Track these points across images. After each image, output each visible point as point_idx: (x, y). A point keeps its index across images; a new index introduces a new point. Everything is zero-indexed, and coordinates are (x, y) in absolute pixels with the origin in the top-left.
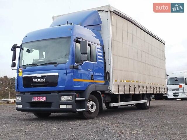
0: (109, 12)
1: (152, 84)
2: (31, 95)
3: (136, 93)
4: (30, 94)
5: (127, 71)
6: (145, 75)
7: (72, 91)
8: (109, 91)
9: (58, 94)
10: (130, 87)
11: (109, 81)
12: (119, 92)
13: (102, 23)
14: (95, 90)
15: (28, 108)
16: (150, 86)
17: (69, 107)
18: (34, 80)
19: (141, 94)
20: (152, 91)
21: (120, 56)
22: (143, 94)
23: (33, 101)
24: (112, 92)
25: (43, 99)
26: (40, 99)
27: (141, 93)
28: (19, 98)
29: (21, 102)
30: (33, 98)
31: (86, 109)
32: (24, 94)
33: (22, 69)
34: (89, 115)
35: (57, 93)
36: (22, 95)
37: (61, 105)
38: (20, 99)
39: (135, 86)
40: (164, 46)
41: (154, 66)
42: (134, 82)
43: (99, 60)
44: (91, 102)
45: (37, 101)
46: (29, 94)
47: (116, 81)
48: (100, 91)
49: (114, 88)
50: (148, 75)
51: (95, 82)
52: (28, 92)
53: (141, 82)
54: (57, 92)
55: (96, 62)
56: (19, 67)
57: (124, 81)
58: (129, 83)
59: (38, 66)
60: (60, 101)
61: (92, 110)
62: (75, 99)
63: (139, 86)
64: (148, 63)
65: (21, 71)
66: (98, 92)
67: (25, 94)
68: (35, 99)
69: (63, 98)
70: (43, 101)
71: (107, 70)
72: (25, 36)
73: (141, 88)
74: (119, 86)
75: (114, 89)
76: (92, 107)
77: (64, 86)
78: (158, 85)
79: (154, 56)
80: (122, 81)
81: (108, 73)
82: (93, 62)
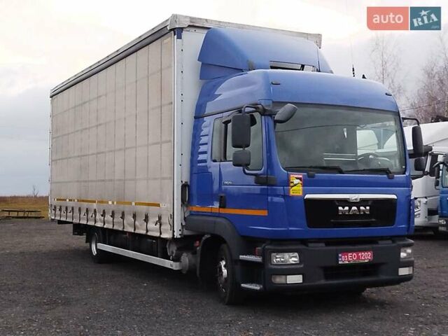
9: (393, 243)
18: (340, 208)
23: (340, 263)
26: (358, 257)
28: (292, 257)
30: (340, 255)
32: (307, 245)
33: (301, 176)
35: (390, 242)
36: (300, 247)
38: (296, 260)
45: (352, 262)
46: (323, 244)
52: (319, 240)
59: (341, 172)
65: (296, 181)
67: (310, 245)
68: (346, 259)
70: (366, 261)
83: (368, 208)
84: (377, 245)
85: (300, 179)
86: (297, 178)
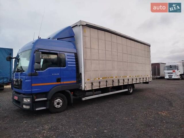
1: (134, 76)
3: (114, 86)
5: (104, 70)
6: (127, 70)
11: (82, 80)
12: (92, 88)
13: (75, 35)
16: (132, 78)
17: (28, 107)
19: (121, 85)
20: (134, 82)
21: (94, 60)
22: (124, 85)
23: (14, 98)
24: (84, 89)
30: (15, 96)
31: (47, 107)
35: (22, 95)
37: (23, 105)
39: (113, 80)
40: (150, 48)
41: (138, 63)
42: (112, 77)
43: (69, 65)
44: (58, 100)
47: (88, 80)
48: (69, 90)
49: (85, 86)
50: (130, 70)
51: (62, 83)
53: (121, 77)
55: (65, 67)
57: (99, 79)
58: (105, 80)
60: (23, 102)
61: (58, 106)
62: (34, 100)
63: (119, 80)
64: (131, 62)
66: (66, 91)
69: (24, 99)
70: (17, 100)
71: (80, 72)
73: (121, 81)
74: (92, 84)
75: (85, 87)
76: (58, 104)
78: (141, 76)
79: (138, 56)
80: (97, 79)
81: (81, 74)
82: (60, 68)
84: (19, 95)
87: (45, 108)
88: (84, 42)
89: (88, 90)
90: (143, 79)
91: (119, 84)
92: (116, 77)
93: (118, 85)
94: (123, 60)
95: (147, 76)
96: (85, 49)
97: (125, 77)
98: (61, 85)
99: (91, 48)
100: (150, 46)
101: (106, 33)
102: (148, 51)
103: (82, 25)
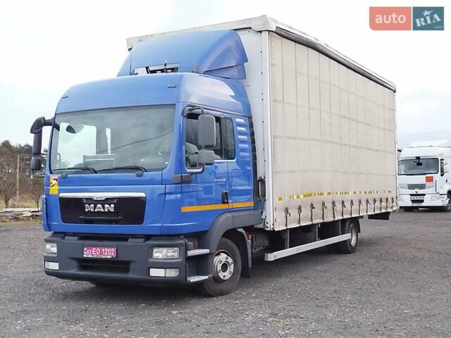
0: (265, 34)
1: (363, 193)
2: (81, 242)
3: (326, 220)
4: (79, 239)
5: (307, 171)
6: (348, 173)
7: (178, 236)
8: (264, 225)
9: (145, 241)
10: (313, 208)
11: (265, 200)
12: (286, 226)
13: (247, 61)
14: (231, 227)
15: (74, 271)
16: (359, 198)
17: (172, 273)
18: (87, 206)
19: (338, 221)
20: (363, 210)
21: (289, 138)
22: (343, 219)
23: (85, 256)
24: (272, 227)
25: (108, 253)
26: (101, 253)
27: (338, 217)
28: (52, 246)
29: (56, 255)
30: (85, 249)
32: (64, 238)
33: (57, 178)
34: (218, 287)
35: (142, 240)
36: (58, 239)
37: (151, 269)
38: (55, 250)
39: (323, 204)
40: (394, 96)
41: (370, 149)
42: (322, 194)
43: (241, 154)
44: (223, 257)
45: (95, 256)
46: (76, 238)
47: (280, 199)
48: (244, 228)
49: (275, 217)
50: (355, 173)
51: (231, 207)
52: (74, 234)
53: (338, 193)
54: (141, 238)
55: (233, 159)
56: (51, 173)
57: (298, 197)
58: (309, 200)
59: (96, 172)
60: (150, 260)
61: (225, 274)
62: (186, 253)
63: (334, 203)
64: (357, 144)
66: (238, 230)
67: (66, 237)
68: (88, 254)
69: (157, 252)
70: (109, 257)
71: (260, 175)
72: (62, 96)
73: (339, 207)
74: (287, 210)
75: (275, 220)
76: (225, 267)
77: (160, 225)
78: (377, 192)
79: (369, 125)
80: (295, 197)
81: (263, 181)
82: (226, 161)
83: (112, 206)
84: (125, 243)
85: (56, 180)
86: (55, 179)
87: (207, 277)
88: (273, 83)
89: (280, 229)
90: (381, 201)
91: (334, 217)
92: (328, 194)
93: (332, 219)
94: (341, 138)
95: (390, 192)
96: (274, 103)
97: (346, 193)
98: (229, 211)
99: (283, 102)
100: (395, 92)
101: (311, 51)
102: (390, 109)
103: (269, 31)
